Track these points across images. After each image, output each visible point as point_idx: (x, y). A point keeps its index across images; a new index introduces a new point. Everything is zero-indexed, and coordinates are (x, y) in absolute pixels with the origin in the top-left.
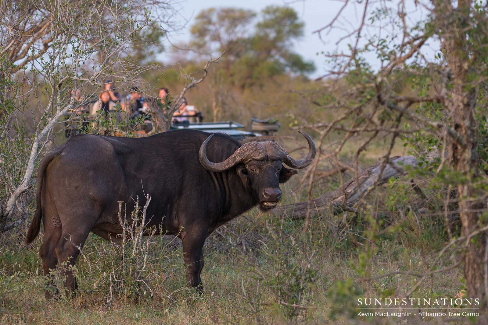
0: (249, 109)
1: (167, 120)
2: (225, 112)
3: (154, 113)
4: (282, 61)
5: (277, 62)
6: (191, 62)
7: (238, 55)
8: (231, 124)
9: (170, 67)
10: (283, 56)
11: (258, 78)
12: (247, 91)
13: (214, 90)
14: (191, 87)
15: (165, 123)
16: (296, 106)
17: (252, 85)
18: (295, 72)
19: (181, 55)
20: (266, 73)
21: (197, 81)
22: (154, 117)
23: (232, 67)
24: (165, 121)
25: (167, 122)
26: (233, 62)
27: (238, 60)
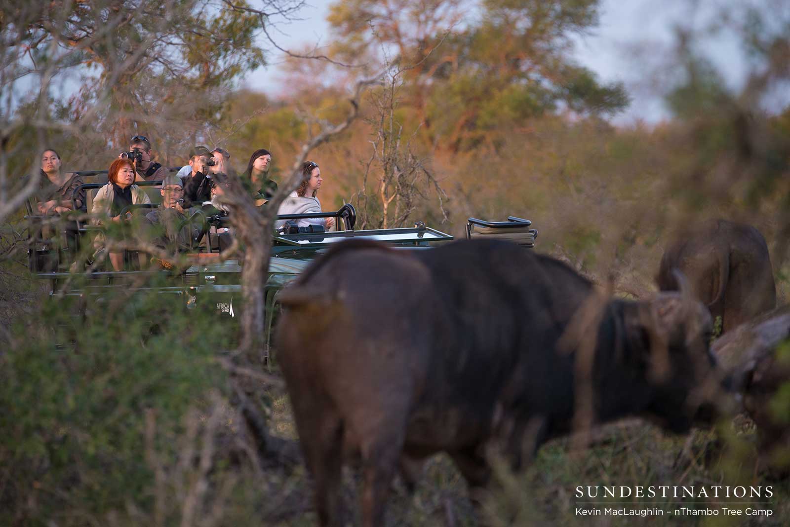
0: (468, 198)
1: (265, 222)
2: (408, 205)
3: (234, 207)
4: (546, 84)
5: (534, 88)
6: (333, 93)
7: (441, 74)
8: (420, 231)
9: (282, 104)
10: (549, 73)
11: (488, 127)
12: (464, 159)
13: (381, 154)
14: (320, 142)
15: (261, 229)
16: (579, 190)
17: (476, 143)
18: (579, 111)
19: (308, 77)
20: (507, 112)
21: (335, 127)
22: (236, 216)
23: (427, 102)
24: (260, 225)
25: (265, 227)
26: (431, 91)
27: (442, 86)
